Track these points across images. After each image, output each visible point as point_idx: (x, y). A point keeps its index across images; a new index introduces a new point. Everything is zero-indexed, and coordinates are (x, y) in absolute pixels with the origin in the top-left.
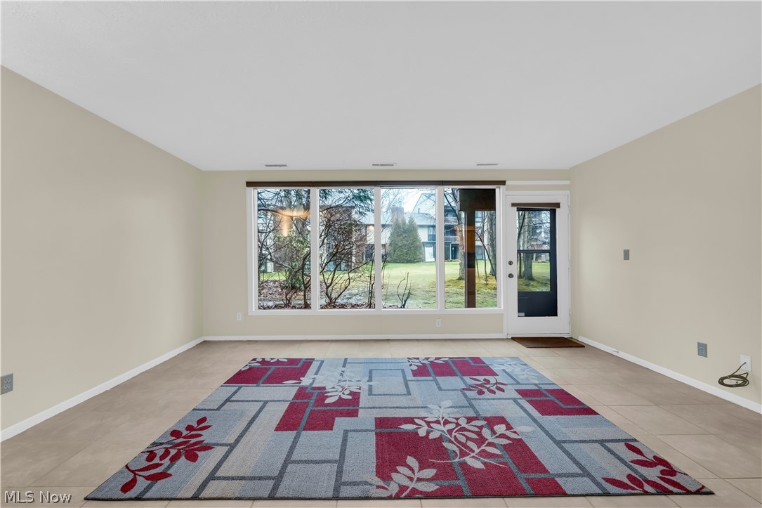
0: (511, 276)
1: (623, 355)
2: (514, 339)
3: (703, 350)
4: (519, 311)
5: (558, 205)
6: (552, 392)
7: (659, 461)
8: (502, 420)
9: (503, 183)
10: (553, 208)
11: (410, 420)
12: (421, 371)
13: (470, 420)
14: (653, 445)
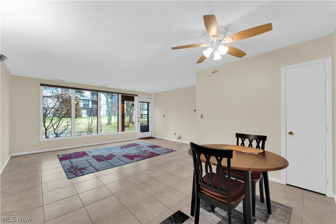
0: (139, 121)
1: (163, 138)
2: (139, 139)
3: (175, 134)
4: (141, 131)
5: (149, 103)
6: (153, 146)
7: (171, 149)
8: (147, 151)
9: (137, 95)
10: (148, 103)
11: (130, 154)
12: (122, 148)
13: (141, 152)
14: (169, 148)
